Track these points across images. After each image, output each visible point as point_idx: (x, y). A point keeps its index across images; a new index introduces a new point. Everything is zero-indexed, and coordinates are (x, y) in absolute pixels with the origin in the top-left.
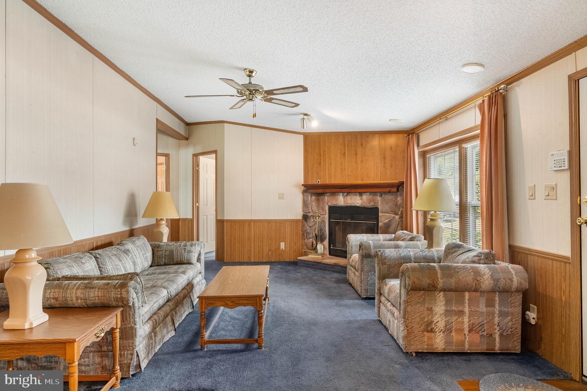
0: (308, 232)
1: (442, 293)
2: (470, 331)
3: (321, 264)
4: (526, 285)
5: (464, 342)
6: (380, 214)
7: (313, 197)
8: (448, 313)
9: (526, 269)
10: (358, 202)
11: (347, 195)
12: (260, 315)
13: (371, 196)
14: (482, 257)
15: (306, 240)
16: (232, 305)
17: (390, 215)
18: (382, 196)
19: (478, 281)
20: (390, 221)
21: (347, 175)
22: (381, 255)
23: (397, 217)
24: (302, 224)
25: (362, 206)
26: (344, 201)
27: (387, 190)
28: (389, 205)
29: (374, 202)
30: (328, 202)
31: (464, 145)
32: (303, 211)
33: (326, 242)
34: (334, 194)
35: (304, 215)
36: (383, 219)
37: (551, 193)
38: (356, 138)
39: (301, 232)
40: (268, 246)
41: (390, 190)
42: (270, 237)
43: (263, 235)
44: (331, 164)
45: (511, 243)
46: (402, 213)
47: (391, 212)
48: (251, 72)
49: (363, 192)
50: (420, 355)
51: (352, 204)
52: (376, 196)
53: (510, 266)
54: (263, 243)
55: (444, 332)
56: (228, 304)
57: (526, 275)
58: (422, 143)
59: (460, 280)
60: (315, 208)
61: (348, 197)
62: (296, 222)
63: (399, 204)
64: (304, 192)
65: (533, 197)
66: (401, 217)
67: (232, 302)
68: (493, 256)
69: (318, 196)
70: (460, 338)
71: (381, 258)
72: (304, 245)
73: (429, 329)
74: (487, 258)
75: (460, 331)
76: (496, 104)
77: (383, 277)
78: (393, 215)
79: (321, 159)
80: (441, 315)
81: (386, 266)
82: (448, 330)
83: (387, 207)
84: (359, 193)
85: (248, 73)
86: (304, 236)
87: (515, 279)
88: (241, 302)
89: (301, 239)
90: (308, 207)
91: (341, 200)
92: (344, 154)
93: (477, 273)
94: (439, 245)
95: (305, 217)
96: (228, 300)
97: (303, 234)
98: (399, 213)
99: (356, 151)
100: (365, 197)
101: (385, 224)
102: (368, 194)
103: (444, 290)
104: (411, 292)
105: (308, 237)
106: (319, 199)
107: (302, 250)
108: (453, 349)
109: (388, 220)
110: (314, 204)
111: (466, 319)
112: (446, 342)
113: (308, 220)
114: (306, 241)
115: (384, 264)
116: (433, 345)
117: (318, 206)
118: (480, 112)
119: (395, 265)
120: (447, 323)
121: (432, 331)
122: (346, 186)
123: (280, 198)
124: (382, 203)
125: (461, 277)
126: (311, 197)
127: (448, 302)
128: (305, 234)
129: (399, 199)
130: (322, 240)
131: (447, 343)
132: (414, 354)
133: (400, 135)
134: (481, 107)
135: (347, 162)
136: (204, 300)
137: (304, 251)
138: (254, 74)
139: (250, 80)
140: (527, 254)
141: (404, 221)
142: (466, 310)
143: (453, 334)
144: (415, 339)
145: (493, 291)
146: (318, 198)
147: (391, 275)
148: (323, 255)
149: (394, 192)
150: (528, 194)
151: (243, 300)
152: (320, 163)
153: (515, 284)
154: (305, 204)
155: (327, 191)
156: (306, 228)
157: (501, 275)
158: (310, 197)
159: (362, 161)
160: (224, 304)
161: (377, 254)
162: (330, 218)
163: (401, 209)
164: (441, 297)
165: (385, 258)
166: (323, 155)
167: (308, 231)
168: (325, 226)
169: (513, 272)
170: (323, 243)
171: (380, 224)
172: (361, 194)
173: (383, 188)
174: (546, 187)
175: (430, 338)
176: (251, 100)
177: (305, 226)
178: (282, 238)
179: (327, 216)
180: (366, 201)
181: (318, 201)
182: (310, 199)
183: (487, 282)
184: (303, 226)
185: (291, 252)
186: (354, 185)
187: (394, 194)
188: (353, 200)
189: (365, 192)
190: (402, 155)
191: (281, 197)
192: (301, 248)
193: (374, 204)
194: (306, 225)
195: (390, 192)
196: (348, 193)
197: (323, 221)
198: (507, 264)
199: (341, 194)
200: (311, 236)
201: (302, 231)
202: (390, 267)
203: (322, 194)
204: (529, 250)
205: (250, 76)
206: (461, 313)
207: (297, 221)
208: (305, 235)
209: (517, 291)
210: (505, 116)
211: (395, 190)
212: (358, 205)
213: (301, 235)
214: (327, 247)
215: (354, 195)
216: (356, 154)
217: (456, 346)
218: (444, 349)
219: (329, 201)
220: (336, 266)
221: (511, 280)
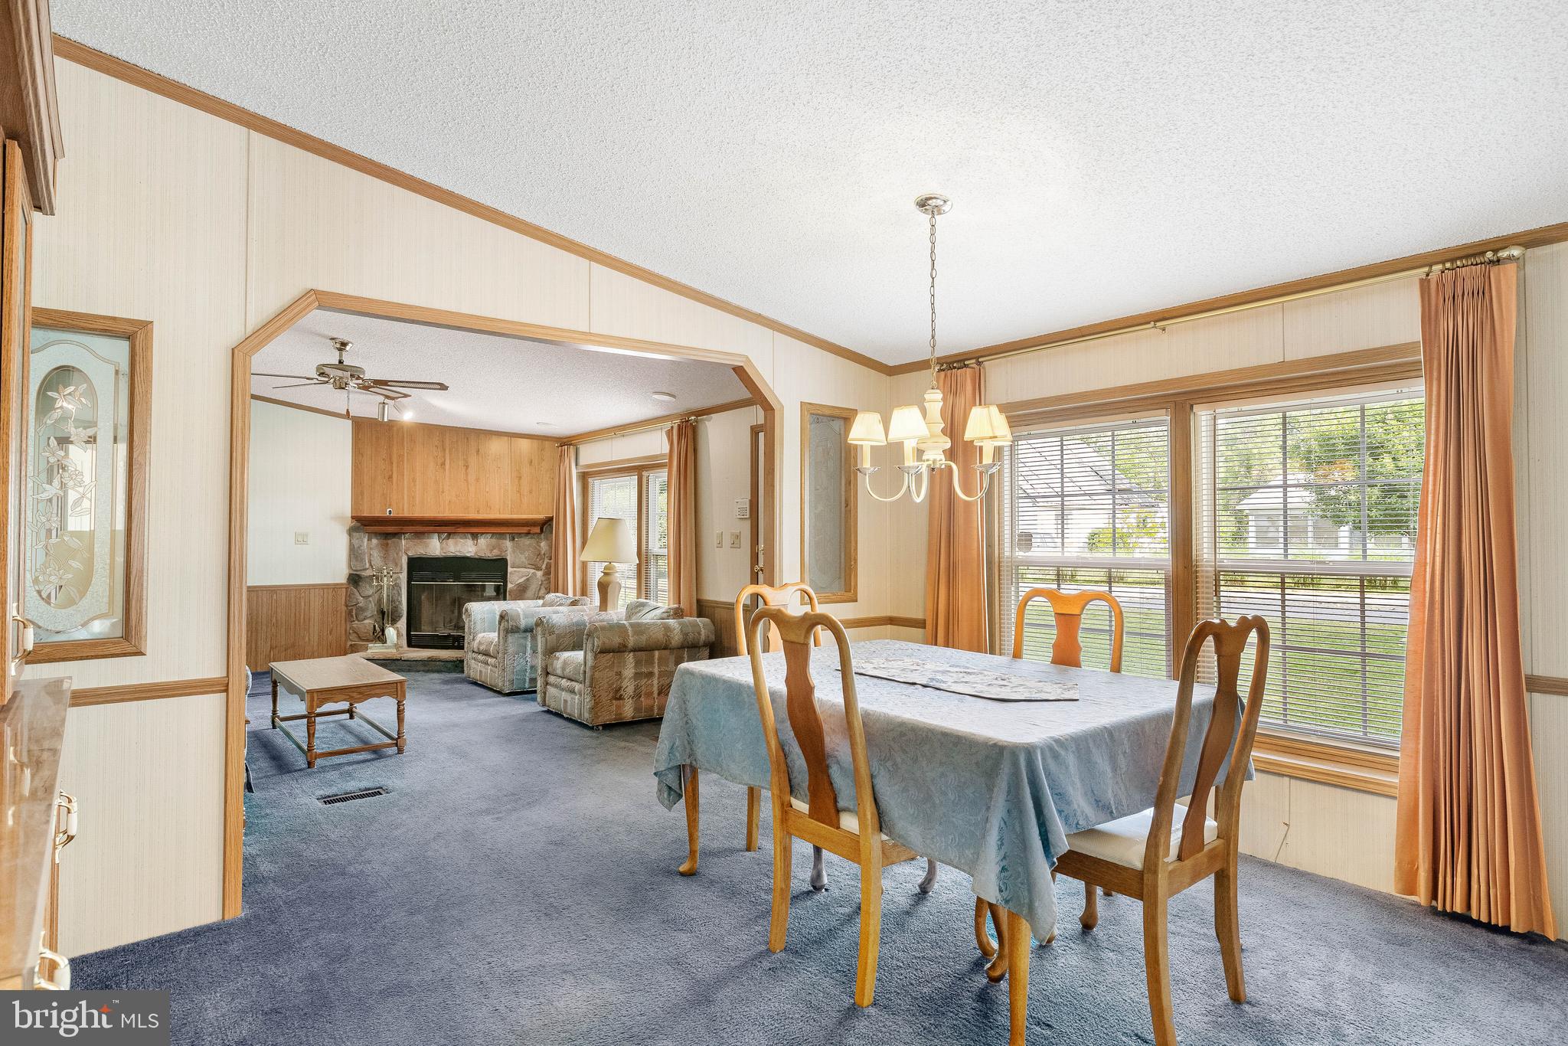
0: (361, 608)
1: (632, 654)
2: (659, 694)
3: (400, 662)
4: (712, 638)
5: (653, 706)
6: (510, 569)
7: (375, 541)
8: (637, 676)
9: (713, 622)
10: (470, 550)
11: (448, 538)
12: (402, 707)
13: (494, 541)
14: (672, 613)
15: (356, 622)
16: (359, 698)
17: (529, 570)
18: (513, 539)
19: (668, 636)
20: (528, 579)
21: (447, 502)
22: (547, 622)
23: (539, 574)
24: (347, 592)
25: (477, 557)
26: (442, 549)
27: (525, 530)
28: (527, 554)
29: (500, 549)
30: (407, 549)
31: (645, 474)
32: (350, 567)
33: (402, 623)
34: (419, 535)
35: (350, 575)
36: (515, 577)
37: (737, 541)
38: (467, 439)
39: (344, 608)
40: (269, 640)
41: (530, 530)
42: (274, 620)
43: (257, 617)
44: (414, 480)
45: (699, 597)
46: (548, 567)
47: (530, 566)
48: (344, 344)
49: (479, 533)
50: (608, 727)
51: (458, 554)
52: (504, 539)
53: (698, 620)
54: (257, 635)
55: (633, 698)
56: (353, 697)
57: (712, 627)
58: (583, 461)
59: (651, 636)
60: (377, 561)
61: (451, 541)
62: (334, 589)
63: (543, 552)
64: (351, 531)
65: (720, 545)
66: (547, 573)
67: (360, 693)
68: (682, 610)
69: (386, 538)
70: (649, 702)
71: (548, 625)
72: (351, 632)
73: (618, 696)
74: (675, 614)
75: (649, 694)
76: (686, 436)
77: (551, 651)
78: (534, 571)
79: (392, 470)
80: (630, 679)
81: (554, 636)
82: (637, 695)
83: (522, 558)
84: (472, 534)
85: (338, 346)
86: (352, 616)
87: (703, 631)
88: (373, 692)
89: (343, 622)
90: (362, 560)
91: (435, 547)
92: (443, 464)
93: (667, 628)
94: (615, 607)
95: (355, 579)
96: (353, 692)
97: (350, 613)
98: (544, 567)
99: (466, 461)
100: (483, 541)
101: (519, 585)
102: (489, 536)
103: (634, 650)
104: (599, 655)
105: (361, 617)
106: (387, 544)
107: (346, 644)
108: (642, 716)
109: (525, 578)
110: (376, 554)
111: (655, 682)
112: (635, 709)
113: (360, 584)
114: (356, 624)
115: (551, 633)
116: (621, 714)
117: (385, 558)
118: (669, 440)
119: (566, 634)
120: (637, 688)
121: (621, 698)
122: (449, 521)
123: (297, 542)
124: (514, 552)
125: (651, 634)
126: (369, 539)
127: (638, 663)
128: (353, 612)
129: (543, 544)
130: (394, 621)
131: (637, 709)
132: (601, 728)
133: (547, 444)
134: (669, 433)
135: (447, 479)
136: (315, 695)
137: (351, 645)
138: (348, 348)
139: (341, 355)
140: (714, 607)
141: (552, 580)
142: (656, 671)
143: (642, 699)
144: (602, 710)
145: (682, 647)
146: (385, 541)
147: (561, 647)
148: (397, 646)
149: (534, 534)
150: (716, 542)
151: (378, 688)
152: (390, 477)
153: (703, 637)
154: (354, 553)
155: (406, 529)
156: (357, 599)
157: (690, 629)
158: (366, 540)
159: (477, 480)
160: (348, 697)
161: (542, 622)
162: (410, 579)
163: (546, 561)
164: (630, 658)
165: (553, 626)
166: (398, 463)
167: (360, 605)
168: (399, 594)
169: (701, 626)
170: (395, 626)
171: (510, 586)
172: (475, 536)
173: (519, 526)
174: (732, 534)
175: (618, 707)
176: (343, 388)
177: (353, 596)
178: (302, 621)
179: (404, 576)
180: (484, 547)
181: (385, 547)
182: (365, 544)
183: (676, 638)
184: (349, 596)
185: (320, 648)
186: (461, 521)
187: (535, 536)
188: (459, 545)
189: (483, 533)
190: (548, 475)
191: (301, 539)
192: (343, 639)
193: (499, 553)
194: (357, 594)
195: (528, 533)
196: (449, 534)
197: (397, 586)
198: (696, 619)
199: (436, 535)
200: (368, 614)
201: (347, 606)
202: (559, 636)
203: (395, 535)
204: (716, 602)
205: (340, 350)
206: (651, 674)
207: (335, 587)
208: (354, 614)
209: (705, 645)
210: (695, 451)
211: (537, 530)
212: (468, 555)
213: (344, 614)
214: (404, 632)
215: (461, 538)
216: (467, 467)
217: (645, 712)
218: (633, 718)
219: (409, 547)
220: (432, 661)
221: (699, 634)
